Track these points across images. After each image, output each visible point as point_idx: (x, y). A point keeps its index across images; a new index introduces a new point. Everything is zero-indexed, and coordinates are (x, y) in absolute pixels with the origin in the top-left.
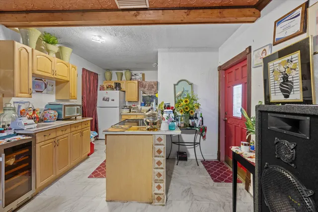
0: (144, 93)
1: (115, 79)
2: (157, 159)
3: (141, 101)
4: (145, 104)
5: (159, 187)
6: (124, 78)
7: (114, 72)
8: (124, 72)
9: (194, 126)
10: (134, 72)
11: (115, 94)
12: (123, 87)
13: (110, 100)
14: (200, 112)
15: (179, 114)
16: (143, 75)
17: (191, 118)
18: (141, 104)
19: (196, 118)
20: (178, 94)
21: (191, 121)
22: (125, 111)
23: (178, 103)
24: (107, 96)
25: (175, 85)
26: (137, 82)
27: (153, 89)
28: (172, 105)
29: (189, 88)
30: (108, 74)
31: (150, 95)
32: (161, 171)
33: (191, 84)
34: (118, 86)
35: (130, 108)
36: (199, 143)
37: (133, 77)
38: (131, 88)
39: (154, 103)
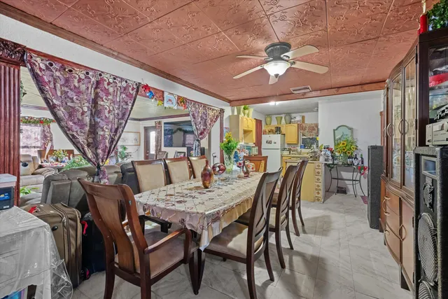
0: (304, 135)
1: (274, 123)
2: (317, 177)
3: (300, 143)
4: (305, 146)
5: (318, 193)
6: (283, 121)
7: (274, 116)
8: (283, 116)
9: (352, 164)
10: (293, 115)
11: (277, 138)
12: (283, 130)
13: (273, 142)
14: (360, 154)
15: (337, 154)
16: (303, 117)
17: (349, 158)
18: (301, 146)
19: (356, 158)
20: (337, 138)
21: (349, 161)
22: (286, 153)
23: (337, 144)
24: (269, 139)
25: (334, 130)
26: (296, 125)
27: (314, 131)
28: (332, 146)
29: (348, 132)
30: (269, 119)
31: (311, 137)
32: (320, 184)
33: (350, 129)
34: (278, 130)
35: (290, 150)
36: (360, 181)
37: (292, 120)
38: (291, 131)
39: (315, 146)
